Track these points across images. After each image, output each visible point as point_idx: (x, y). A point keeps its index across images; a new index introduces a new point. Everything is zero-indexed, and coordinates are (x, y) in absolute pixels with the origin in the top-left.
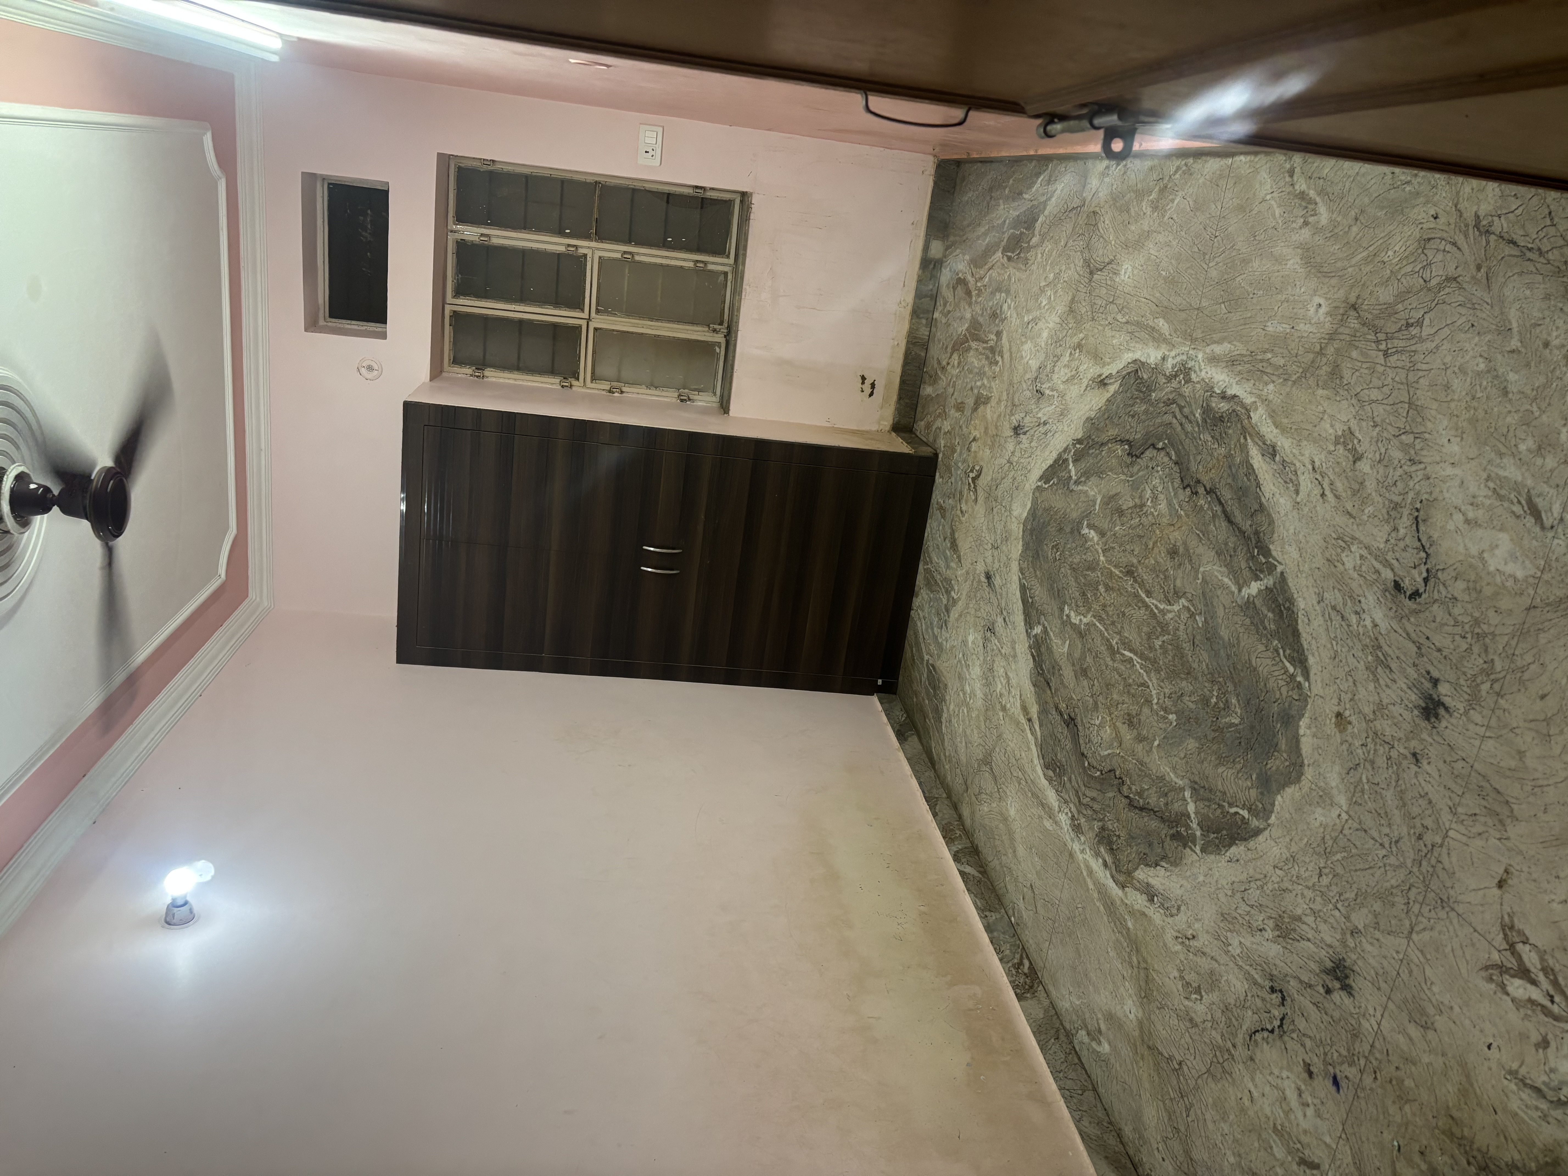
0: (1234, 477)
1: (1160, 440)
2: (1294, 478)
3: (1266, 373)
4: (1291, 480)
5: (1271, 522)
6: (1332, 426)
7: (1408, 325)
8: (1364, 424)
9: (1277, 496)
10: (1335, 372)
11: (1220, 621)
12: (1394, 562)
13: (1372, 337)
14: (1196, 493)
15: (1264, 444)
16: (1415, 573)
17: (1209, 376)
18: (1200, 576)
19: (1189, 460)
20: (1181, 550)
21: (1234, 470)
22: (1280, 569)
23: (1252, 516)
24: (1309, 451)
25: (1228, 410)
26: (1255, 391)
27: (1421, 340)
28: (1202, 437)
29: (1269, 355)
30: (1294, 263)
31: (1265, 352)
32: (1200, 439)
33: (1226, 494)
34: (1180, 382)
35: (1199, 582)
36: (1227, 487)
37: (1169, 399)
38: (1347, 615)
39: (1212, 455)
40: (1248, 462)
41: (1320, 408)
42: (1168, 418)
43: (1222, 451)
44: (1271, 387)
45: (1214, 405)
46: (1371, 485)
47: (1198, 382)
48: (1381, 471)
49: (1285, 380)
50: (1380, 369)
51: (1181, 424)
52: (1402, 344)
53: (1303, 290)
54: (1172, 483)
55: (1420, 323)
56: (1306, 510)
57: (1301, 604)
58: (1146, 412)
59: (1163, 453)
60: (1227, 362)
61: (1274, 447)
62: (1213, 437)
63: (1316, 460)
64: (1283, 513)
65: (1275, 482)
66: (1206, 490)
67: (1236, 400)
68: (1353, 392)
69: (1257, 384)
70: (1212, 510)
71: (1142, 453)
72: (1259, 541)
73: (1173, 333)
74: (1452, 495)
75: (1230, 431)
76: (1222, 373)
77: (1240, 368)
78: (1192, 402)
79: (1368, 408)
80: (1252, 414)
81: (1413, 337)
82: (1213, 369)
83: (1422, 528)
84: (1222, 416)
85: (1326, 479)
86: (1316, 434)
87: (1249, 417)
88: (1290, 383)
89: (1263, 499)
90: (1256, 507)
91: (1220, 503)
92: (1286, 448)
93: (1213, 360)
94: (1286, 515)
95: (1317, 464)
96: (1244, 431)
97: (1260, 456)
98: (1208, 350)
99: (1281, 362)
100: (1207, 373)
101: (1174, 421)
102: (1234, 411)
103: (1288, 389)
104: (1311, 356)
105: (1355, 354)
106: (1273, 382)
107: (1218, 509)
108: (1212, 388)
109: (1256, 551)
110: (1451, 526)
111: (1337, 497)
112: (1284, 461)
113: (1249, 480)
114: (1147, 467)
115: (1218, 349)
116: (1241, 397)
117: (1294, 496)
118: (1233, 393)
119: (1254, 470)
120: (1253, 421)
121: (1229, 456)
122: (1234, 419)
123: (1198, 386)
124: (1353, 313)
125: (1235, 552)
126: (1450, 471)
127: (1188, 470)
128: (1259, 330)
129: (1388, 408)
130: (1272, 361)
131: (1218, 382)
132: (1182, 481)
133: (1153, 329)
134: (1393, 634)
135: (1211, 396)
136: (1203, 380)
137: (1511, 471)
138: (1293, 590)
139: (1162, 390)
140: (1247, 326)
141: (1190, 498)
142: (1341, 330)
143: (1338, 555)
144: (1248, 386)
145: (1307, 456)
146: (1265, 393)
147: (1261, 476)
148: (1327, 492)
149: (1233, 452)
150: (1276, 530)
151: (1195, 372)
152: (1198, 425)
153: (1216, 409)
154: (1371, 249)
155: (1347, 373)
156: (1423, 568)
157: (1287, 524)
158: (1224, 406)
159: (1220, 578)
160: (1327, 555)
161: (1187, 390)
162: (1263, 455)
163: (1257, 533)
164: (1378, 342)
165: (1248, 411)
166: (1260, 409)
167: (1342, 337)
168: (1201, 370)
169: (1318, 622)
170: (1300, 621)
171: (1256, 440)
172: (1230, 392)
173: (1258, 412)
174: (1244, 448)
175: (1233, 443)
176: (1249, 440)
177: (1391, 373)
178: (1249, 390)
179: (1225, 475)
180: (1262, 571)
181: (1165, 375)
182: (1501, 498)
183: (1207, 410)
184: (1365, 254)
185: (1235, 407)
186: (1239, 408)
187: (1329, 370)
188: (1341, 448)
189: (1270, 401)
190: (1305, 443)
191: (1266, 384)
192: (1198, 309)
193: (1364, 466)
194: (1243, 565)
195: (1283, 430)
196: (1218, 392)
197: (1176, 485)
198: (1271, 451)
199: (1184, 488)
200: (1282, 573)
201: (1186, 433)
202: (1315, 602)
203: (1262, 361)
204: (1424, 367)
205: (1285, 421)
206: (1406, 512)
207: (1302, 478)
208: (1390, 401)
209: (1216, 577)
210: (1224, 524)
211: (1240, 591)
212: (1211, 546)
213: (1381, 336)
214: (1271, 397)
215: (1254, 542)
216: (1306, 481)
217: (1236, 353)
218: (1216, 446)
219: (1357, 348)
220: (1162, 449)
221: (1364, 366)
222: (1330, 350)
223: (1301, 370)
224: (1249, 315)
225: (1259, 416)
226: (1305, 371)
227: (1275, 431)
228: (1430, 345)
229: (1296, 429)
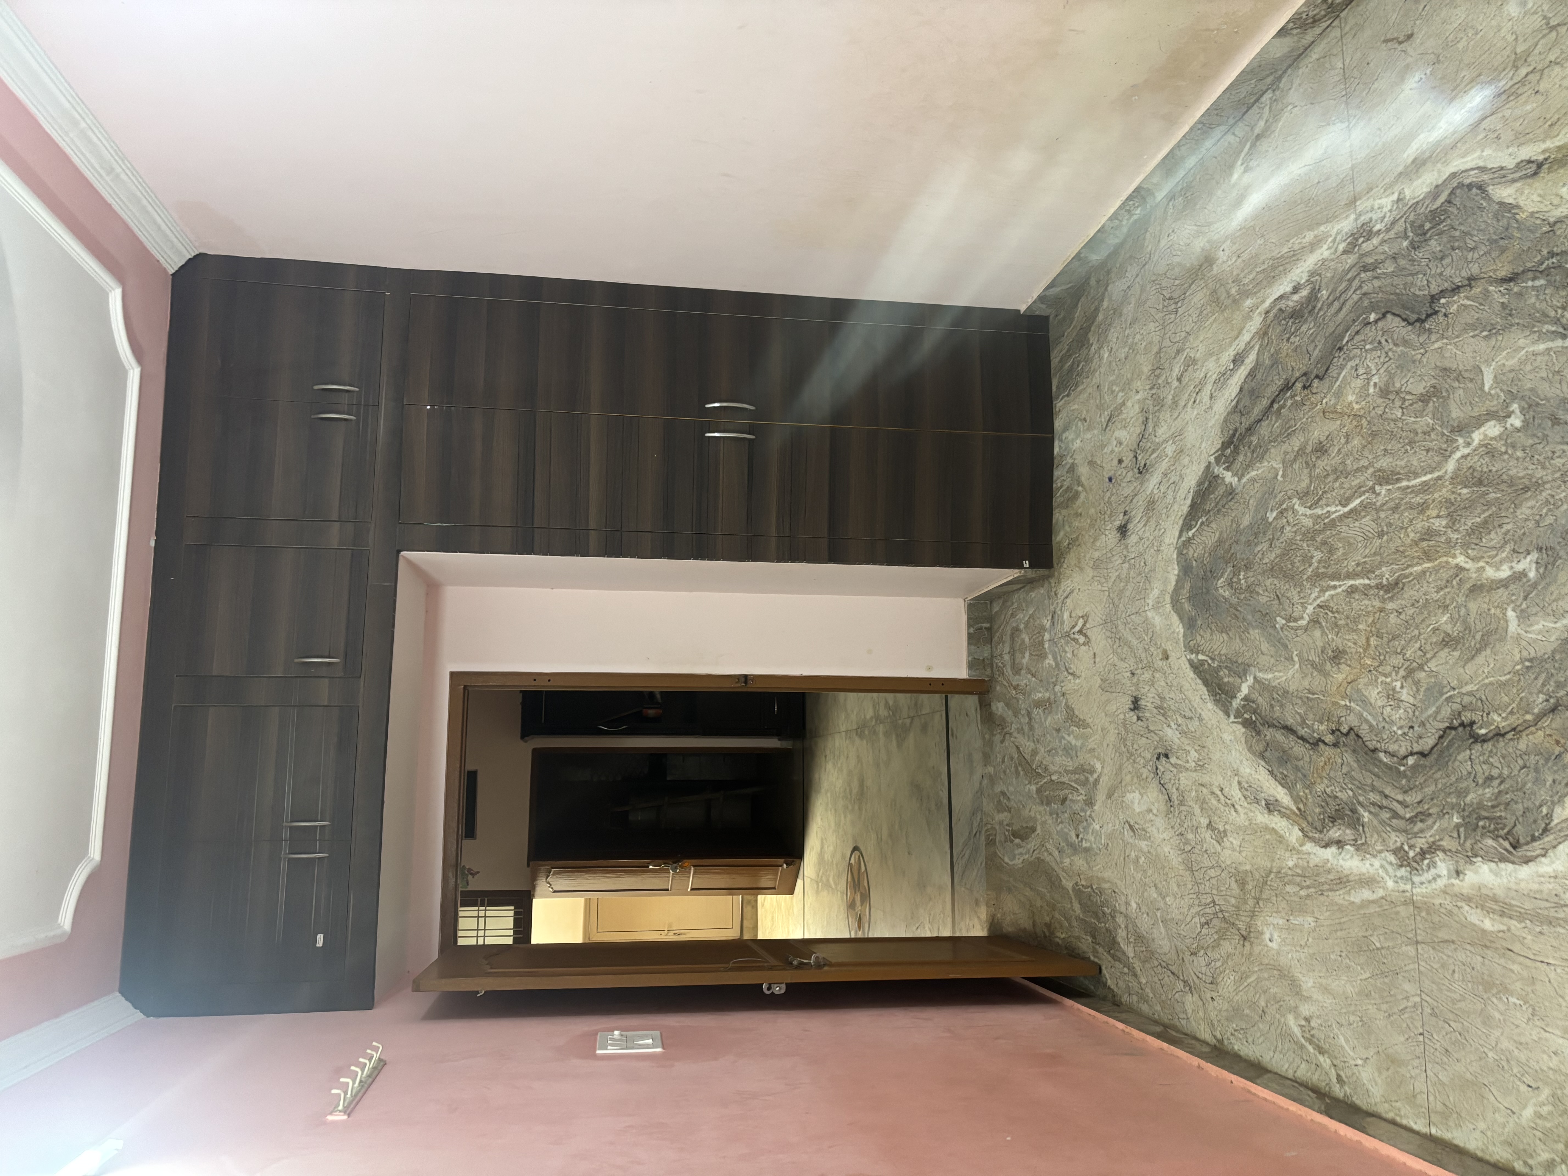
0: (1297, 769)
1: (1414, 767)
2: (1246, 793)
3: (1299, 875)
4: (1247, 790)
5: (1250, 749)
6: (1232, 843)
7: (1207, 923)
8: (1213, 851)
9: (1253, 772)
10: (1242, 884)
11: (1262, 639)
12: (1172, 769)
13: (1226, 915)
14: (1333, 732)
15: (1279, 811)
16: (1162, 770)
17: (1367, 863)
18: (1296, 659)
19: (1358, 761)
20: (1328, 666)
21: (1300, 775)
22: (1232, 719)
23: (1268, 744)
24: (1241, 819)
25: (1328, 831)
26: (1306, 856)
27: (1198, 913)
28: (1351, 793)
29: (1303, 893)
30: (1308, 983)
31: (1308, 896)
32: (1351, 790)
33: (1299, 749)
34: (1411, 847)
35: (1295, 653)
36: (1301, 757)
37: (1421, 821)
38: (1184, 720)
39: (1330, 779)
40: (1289, 789)
41: (1244, 854)
42: (1412, 798)
43: (1319, 788)
44: (1291, 864)
45: (1348, 831)
46: (1197, 810)
47: (1381, 852)
48: (1195, 823)
49: (1279, 872)
50: (1215, 892)
51: (1386, 797)
52: (1207, 910)
53: (1290, 956)
54: (1371, 726)
55: (1202, 926)
56: (1229, 774)
57: (1210, 705)
58: (1462, 793)
59: (1403, 751)
60: (1349, 881)
61: (1270, 811)
62: (1336, 797)
63: (1234, 814)
64: (1245, 761)
65: (1258, 783)
66: (1323, 742)
67: (1323, 843)
68: (1225, 872)
69: (1306, 864)
70: (1308, 727)
71: (1441, 737)
72: (1255, 728)
73: (1455, 910)
74: (1160, 822)
75: (1317, 810)
76: (1351, 868)
77: (1331, 877)
78: (1380, 827)
79: (1214, 862)
80: (1300, 834)
81: (1202, 916)
82: (1364, 870)
83: (1167, 797)
84: (1332, 822)
85: (1223, 802)
86: (1241, 833)
87: (1302, 830)
88: (1274, 870)
89: (1263, 763)
90: (1267, 754)
91: (1302, 738)
92: (1259, 815)
93: (1368, 882)
94: (1241, 761)
95: (1233, 810)
96: (1302, 814)
97: (1279, 799)
98: (1381, 893)
99: (1288, 888)
100: (1371, 865)
101: (1400, 797)
102: (1321, 832)
103: (1274, 864)
104: (1264, 896)
105: (1233, 901)
106: (1290, 868)
107: (1302, 732)
108: (1357, 850)
109: (1254, 718)
110: (1156, 804)
111: (1213, 793)
112: (1258, 803)
113: (1282, 773)
114: (1423, 724)
115: (1366, 894)
116: (1318, 848)
117: (1240, 779)
118: (1328, 849)
119: (1280, 783)
120: (1296, 828)
121: (1310, 786)
122: (1318, 824)
123: (1379, 847)
124: (1244, 933)
125: (1271, 705)
126: (1165, 835)
127: (1354, 751)
128: (1321, 917)
129: (1203, 865)
130: (1298, 889)
131: (1352, 857)
132: (1358, 736)
133: (1502, 914)
134: (1160, 728)
135: (1356, 840)
136: (1375, 856)
137: (1143, 844)
138: (1218, 711)
139: (1442, 830)
140: (1337, 921)
141: (1339, 723)
142: (1248, 919)
143: (1200, 755)
144: (1314, 861)
145: (1242, 815)
146: (1295, 856)
147: (1272, 781)
148: (1219, 793)
149: (1307, 791)
150: (1245, 746)
151: (1391, 863)
152: (1360, 803)
153: (1343, 828)
154: (1246, 984)
155: (1234, 886)
156: (1160, 774)
157: (1238, 755)
158: (1335, 833)
159: (1276, 674)
160: (1206, 750)
161: (1396, 840)
162: (1277, 800)
163: (1258, 733)
164: (1221, 911)
165: (1306, 836)
166: (1294, 841)
167: (1246, 914)
168: (1382, 866)
169: (1196, 701)
170: (1206, 693)
171: (1288, 812)
172: (1333, 849)
173: (1295, 837)
174: (1296, 799)
175: (1310, 800)
176: (1294, 808)
177: (1208, 890)
178: (1312, 856)
179: (1307, 767)
180: (1244, 706)
181: (1444, 851)
182: (1144, 830)
183: (1355, 822)
184: (1249, 981)
185: (1321, 836)
186: (1316, 836)
187: (1247, 886)
188: (1222, 829)
189: (1287, 850)
190: (1246, 824)
191: (1296, 866)
192: (1417, 942)
193: (1204, 821)
194: (1260, 700)
195: (1267, 828)
196: (1348, 847)
197: (1365, 726)
198: (1271, 806)
199: (1351, 729)
200: (1229, 716)
201: (1373, 789)
202: (1203, 713)
203: (1308, 887)
204: (1191, 896)
205: (1267, 837)
206: (1176, 803)
207: (1240, 795)
208: (1203, 870)
209: (1279, 671)
210: (1290, 721)
211: (1255, 678)
212: (1296, 693)
213: (1220, 915)
214: (1288, 854)
215: (1258, 724)
216: (1236, 793)
217: (1341, 892)
218: (1328, 790)
219: (1233, 906)
220: (1405, 757)
221: (1224, 893)
222: (1251, 902)
223: (1269, 883)
224: (1339, 933)
225: (1294, 835)
226: (1265, 883)
227: (1273, 825)
228: (1193, 911)
229: (1256, 832)
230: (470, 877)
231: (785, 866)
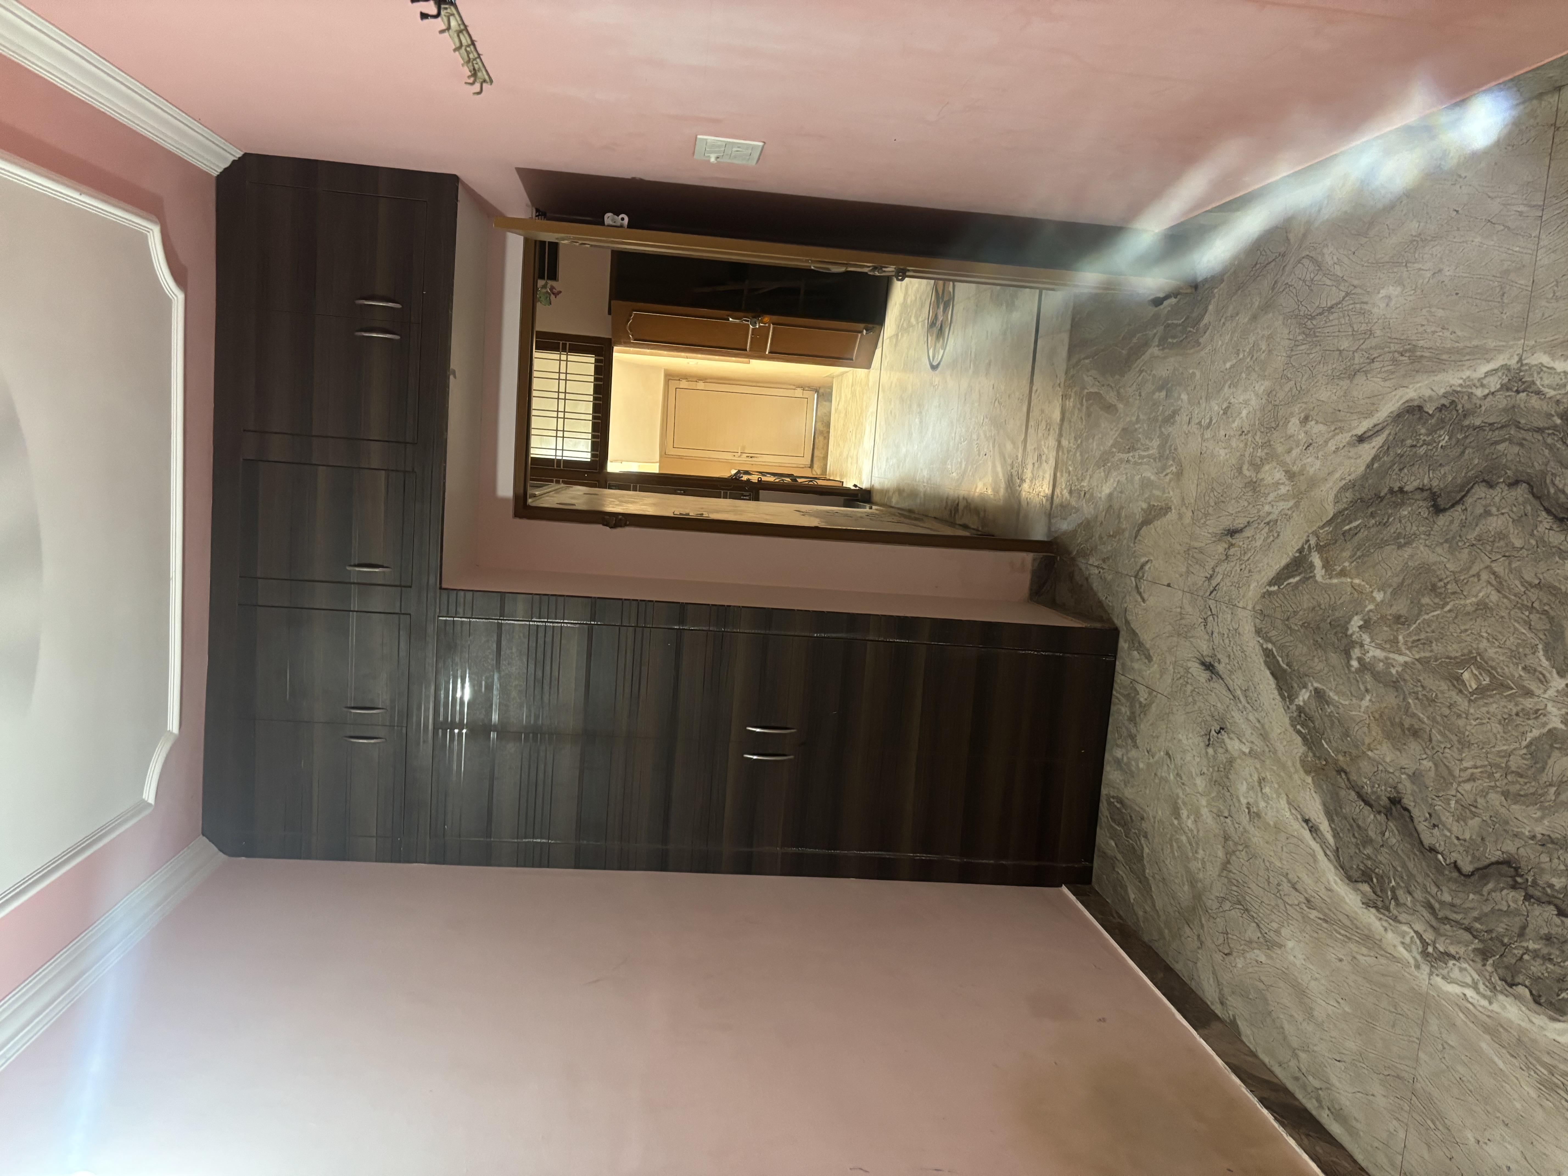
230: (553, 297)
231: (865, 331)
